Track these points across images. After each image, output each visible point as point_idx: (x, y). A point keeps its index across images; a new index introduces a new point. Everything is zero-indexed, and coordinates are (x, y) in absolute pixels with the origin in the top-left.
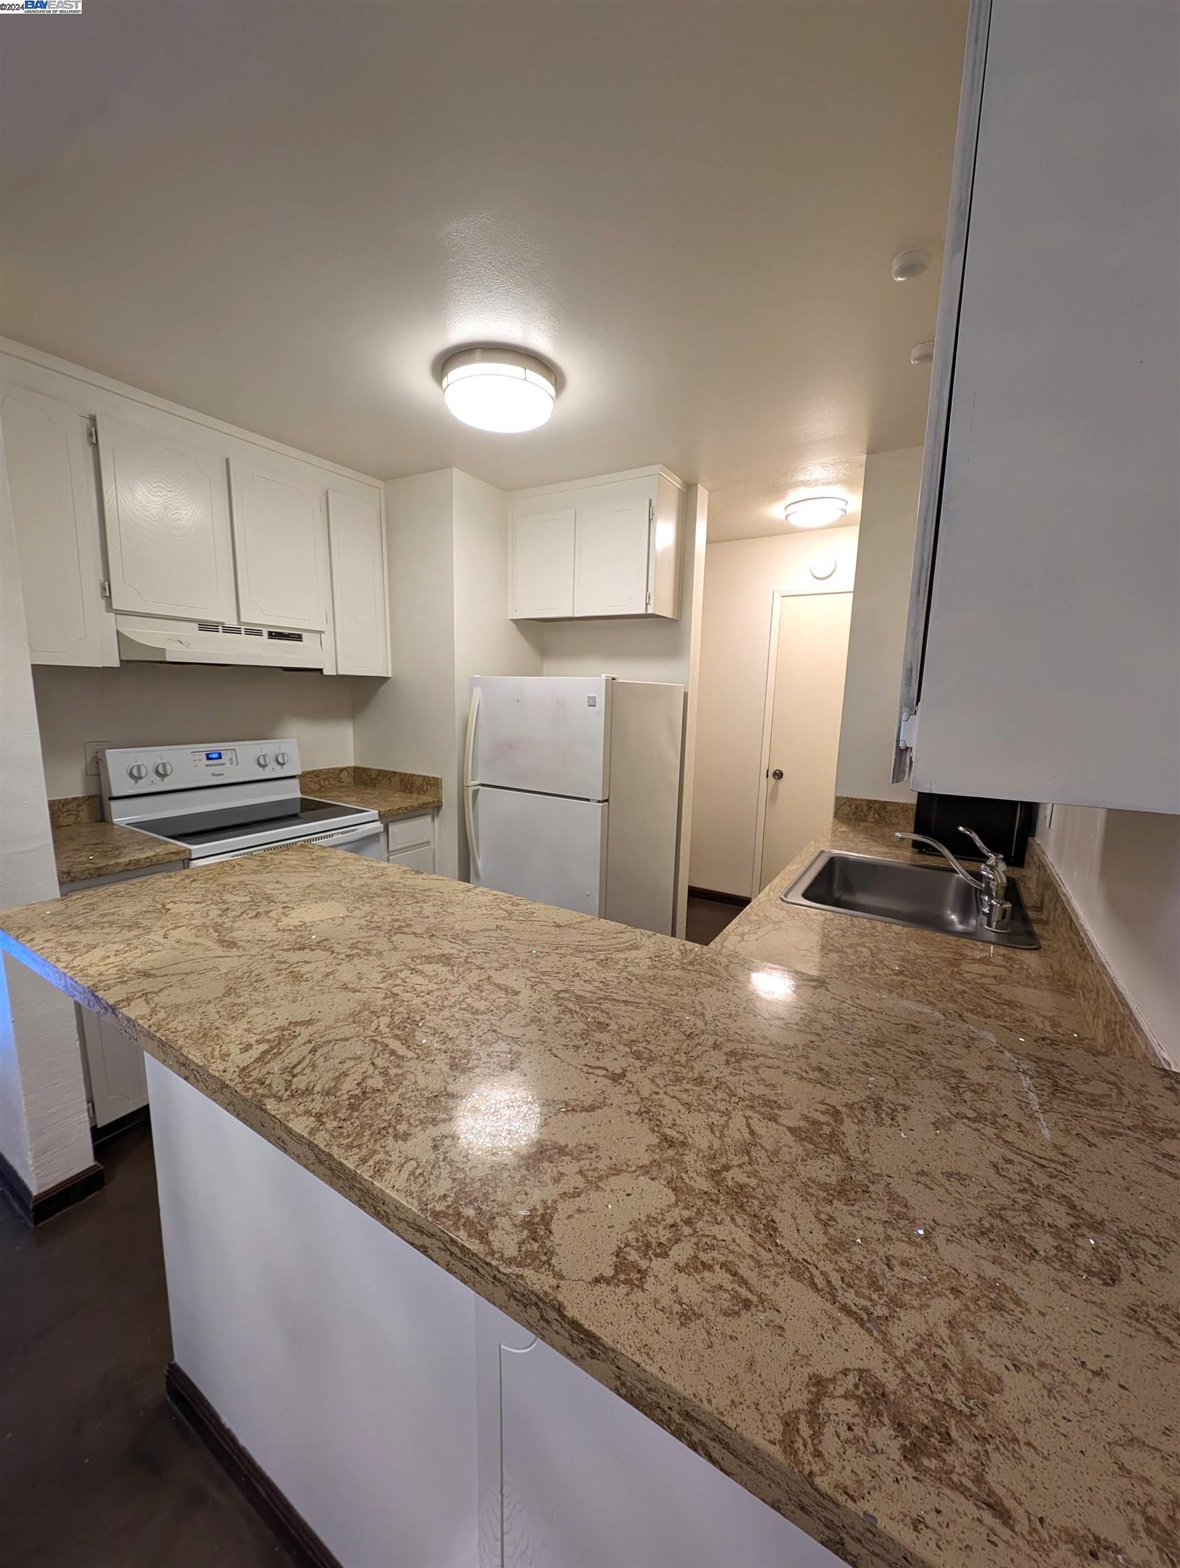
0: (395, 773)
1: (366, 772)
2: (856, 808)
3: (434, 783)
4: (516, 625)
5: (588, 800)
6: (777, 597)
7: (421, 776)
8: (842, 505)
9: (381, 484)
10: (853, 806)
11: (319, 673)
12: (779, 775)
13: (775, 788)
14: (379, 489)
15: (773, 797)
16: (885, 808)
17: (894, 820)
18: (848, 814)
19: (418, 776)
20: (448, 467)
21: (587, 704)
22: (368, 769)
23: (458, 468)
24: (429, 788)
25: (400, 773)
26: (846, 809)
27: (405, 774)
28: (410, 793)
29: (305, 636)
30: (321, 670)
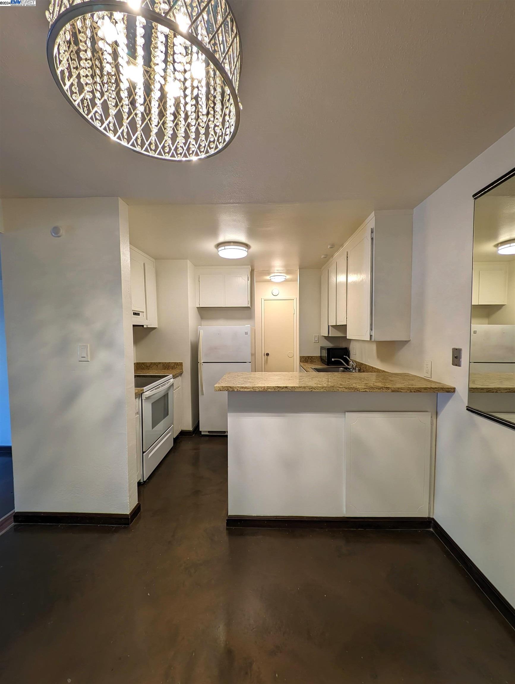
0: (160, 363)
1: (143, 364)
2: (305, 359)
3: (181, 364)
4: (198, 309)
5: (246, 362)
6: (263, 300)
7: (173, 363)
8: (285, 277)
9: (154, 260)
10: (305, 358)
11: (142, 327)
12: (268, 354)
13: (267, 359)
14: (154, 262)
15: (266, 362)
16: (312, 358)
17: (315, 361)
18: (303, 361)
19: (172, 363)
20: (186, 259)
21: (245, 334)
22: (145, 363)
23: (189, 260)
24: (177, 366)
25: (162, 363)
26: (303, 359)
27: (166, 363)
28: (168, 369)
29: (140, 313)
30: (143, 326)
